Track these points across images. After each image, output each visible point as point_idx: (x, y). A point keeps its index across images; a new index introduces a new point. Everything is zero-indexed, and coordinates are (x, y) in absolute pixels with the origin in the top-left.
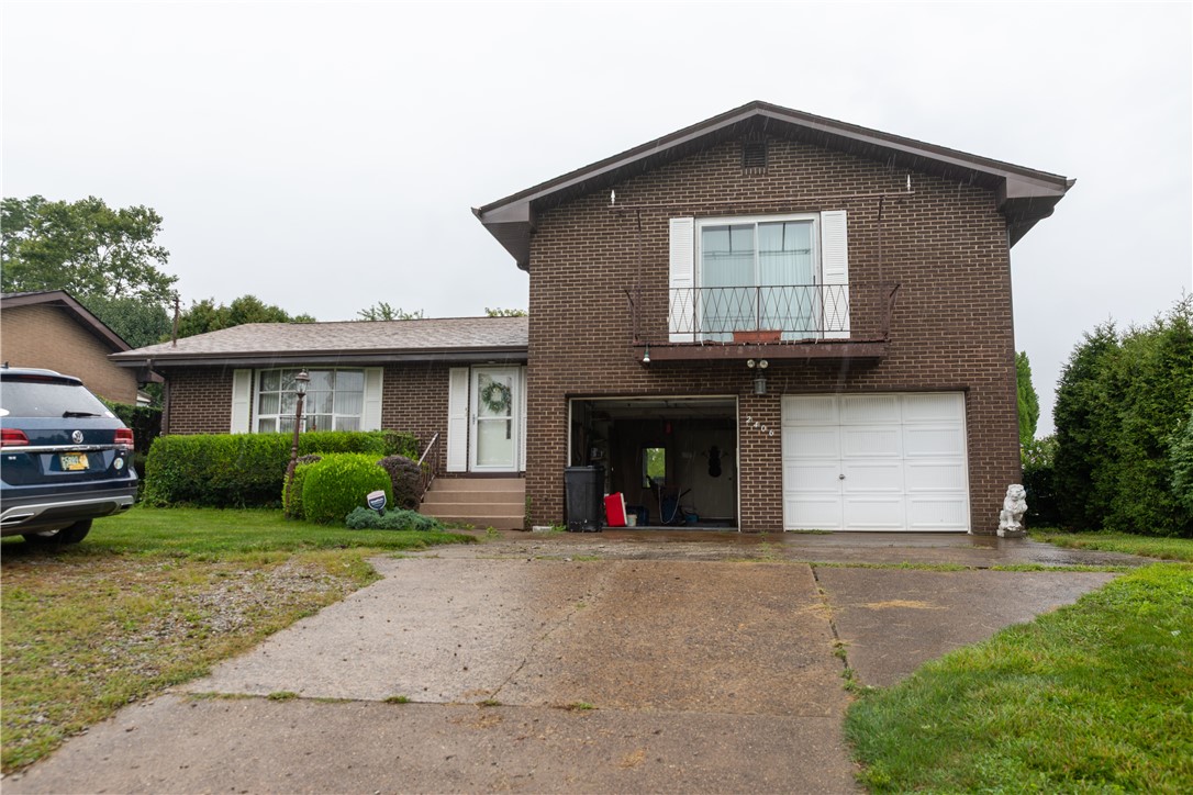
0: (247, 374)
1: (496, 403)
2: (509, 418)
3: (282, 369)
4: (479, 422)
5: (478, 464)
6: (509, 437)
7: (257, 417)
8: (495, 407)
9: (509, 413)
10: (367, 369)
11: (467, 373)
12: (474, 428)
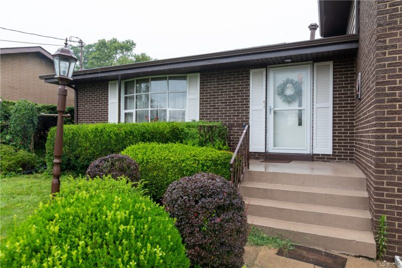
0: (116, 84)
1: (290, 97)
2: (300, 108)
3: (135, 79)
4: (275, 112)
5: (274, 146)
6: (300, 124)
7: (123, 112)
8: (289, 100)
9: (300, 105)
10: (188, 75)
11: (264, 73)
12: (271, 117)
